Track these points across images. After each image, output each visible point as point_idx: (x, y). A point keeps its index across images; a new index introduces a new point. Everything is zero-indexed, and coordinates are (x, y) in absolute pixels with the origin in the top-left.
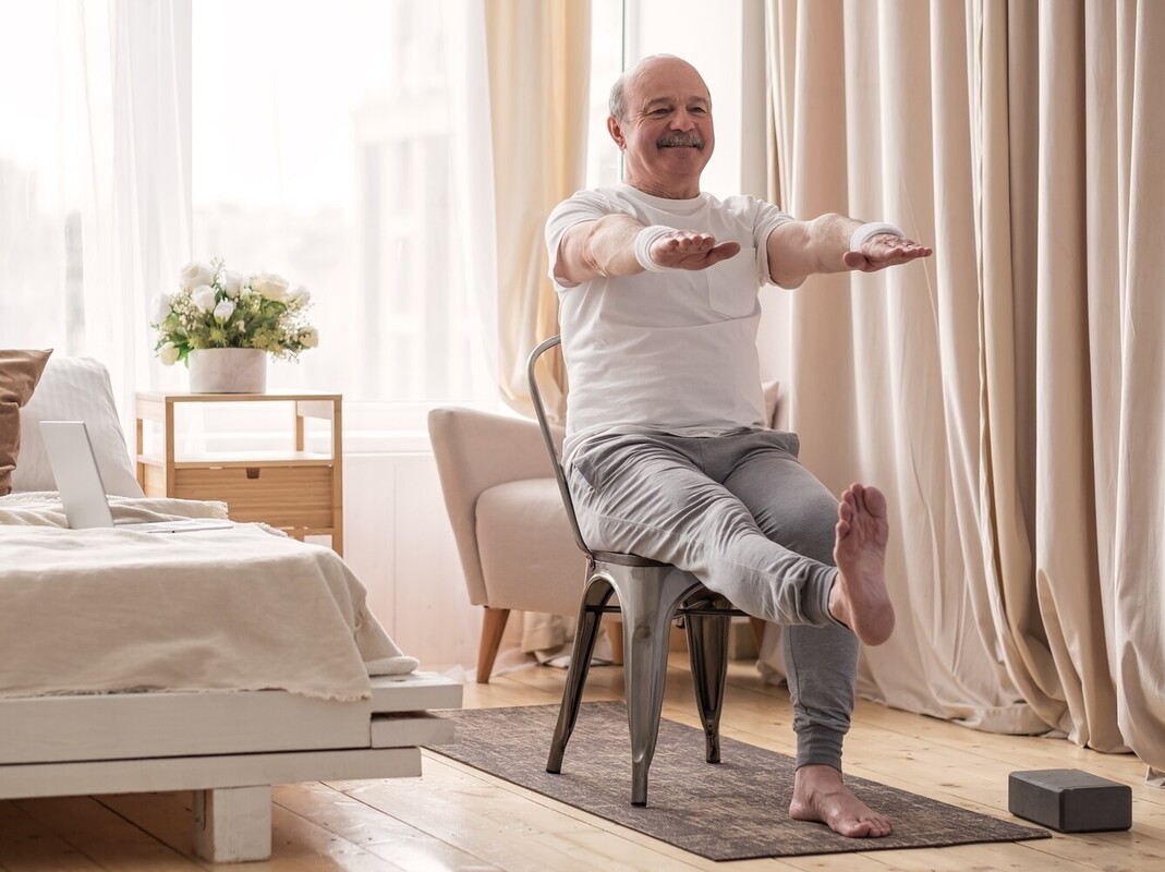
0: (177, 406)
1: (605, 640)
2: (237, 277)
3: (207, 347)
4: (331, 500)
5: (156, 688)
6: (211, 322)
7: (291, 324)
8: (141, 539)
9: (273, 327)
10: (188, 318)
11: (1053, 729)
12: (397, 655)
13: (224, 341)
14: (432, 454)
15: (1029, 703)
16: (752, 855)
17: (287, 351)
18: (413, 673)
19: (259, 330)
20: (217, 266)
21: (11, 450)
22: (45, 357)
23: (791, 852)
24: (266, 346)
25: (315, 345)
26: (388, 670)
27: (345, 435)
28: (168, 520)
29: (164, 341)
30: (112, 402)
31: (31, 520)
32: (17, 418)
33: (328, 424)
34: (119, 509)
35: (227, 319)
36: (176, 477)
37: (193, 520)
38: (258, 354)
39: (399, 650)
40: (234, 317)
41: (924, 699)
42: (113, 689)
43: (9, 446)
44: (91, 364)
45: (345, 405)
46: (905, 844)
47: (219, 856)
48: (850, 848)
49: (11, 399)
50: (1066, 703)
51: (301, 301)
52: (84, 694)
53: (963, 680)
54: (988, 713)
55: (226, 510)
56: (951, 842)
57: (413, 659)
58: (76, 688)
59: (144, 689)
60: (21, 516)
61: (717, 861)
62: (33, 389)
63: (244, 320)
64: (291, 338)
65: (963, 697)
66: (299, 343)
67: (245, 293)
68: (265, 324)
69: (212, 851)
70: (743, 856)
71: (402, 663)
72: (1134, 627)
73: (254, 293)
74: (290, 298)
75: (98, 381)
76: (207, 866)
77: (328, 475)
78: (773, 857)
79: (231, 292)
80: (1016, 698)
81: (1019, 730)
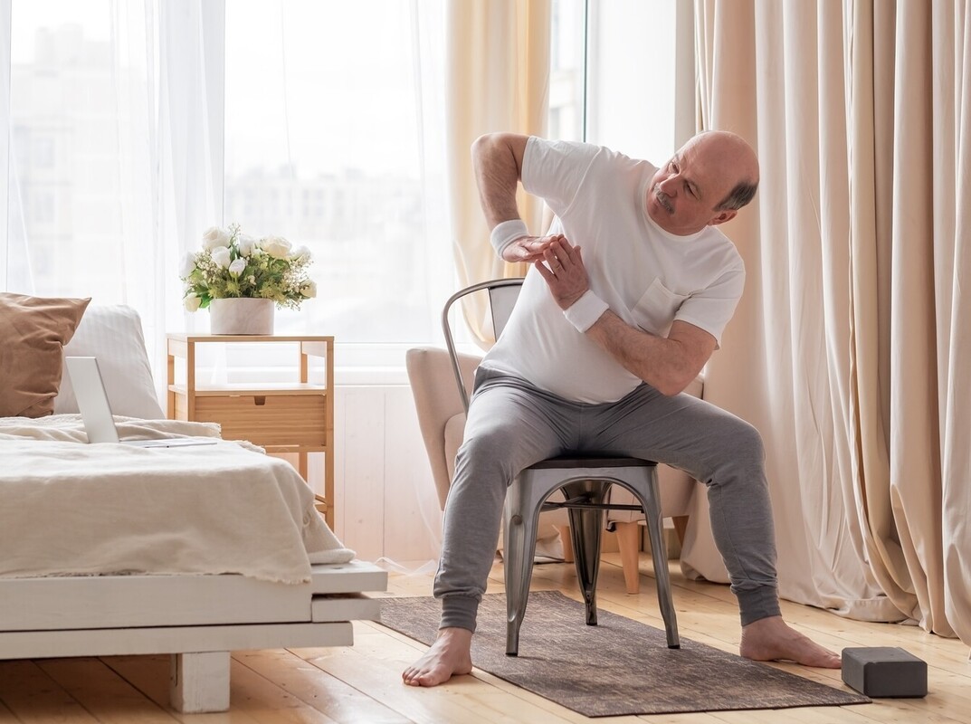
0: (197, 344)
1: (559, 542)
2: (249, 239)
3: (224, 297)
4: (324, 423)
5: (138, 571)
6: (227, 276)
7: (295, 278)
8: (136, 452)
9: (278, 281)
10: (209, 272)
11: (908, 618)
12: (339, 547)
13: (238, 292)
14: (410, 386)
15: (888, 596)
16: (621, 713)
17: (290, 300)
18: (351, 562)
19: (267, 283)
20: (234, 230)
21: (54, 380)
22: (85, 303)
23: (652, 711)
24: (273, 296)
25: (314, 296)
26: (329, 560)
27: (336, 369)
28: (170, 438)
29: (190, 291)
30: (142, 342)
31: (58, 436)
32: (59, 354)
33: (323, 360)
34: (132, 428)
35: (239, 274)
36: (196, 403)
37: (190, 438)
38: (266, 303)
39: (341, 544)
40: (245, 272)
41: (808, 591)
42: (103, 572)
43: (52, 376)
44: (126, 311)
45: (336, 346)
46: (748, 706)
47: (187, 707)
48: (702, 708)
49: (55, 339)
50: (915, 595)
51: (302, 260)
52: (80, 575)
53: (840, 575)
54: (855, 604)
55: (220, 430)
56: (787, 705)
57: (351, 551)
58: (73, 571)
59: (129, 572)
60: (51, 433)
61: (591, 717)
62: (74, 330)
63: (255, 274)
64: (294, 289)
65: (838, 590)
66: (300, 294)
67: (256, 253)
68: (271, 278)
69: (182, 704)
70: (613, 713)
71: (342, 554)
72: (957, 532)
73: (262, 253)
74: (294, 257)
75: (130, 324)
76: (178, 716)
77: (321, 403)
78: (636, 715)
79: (244, 251)
80: (878, 591)
81: (881, 618)
